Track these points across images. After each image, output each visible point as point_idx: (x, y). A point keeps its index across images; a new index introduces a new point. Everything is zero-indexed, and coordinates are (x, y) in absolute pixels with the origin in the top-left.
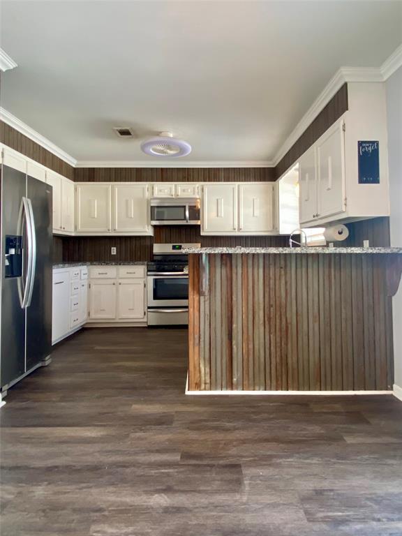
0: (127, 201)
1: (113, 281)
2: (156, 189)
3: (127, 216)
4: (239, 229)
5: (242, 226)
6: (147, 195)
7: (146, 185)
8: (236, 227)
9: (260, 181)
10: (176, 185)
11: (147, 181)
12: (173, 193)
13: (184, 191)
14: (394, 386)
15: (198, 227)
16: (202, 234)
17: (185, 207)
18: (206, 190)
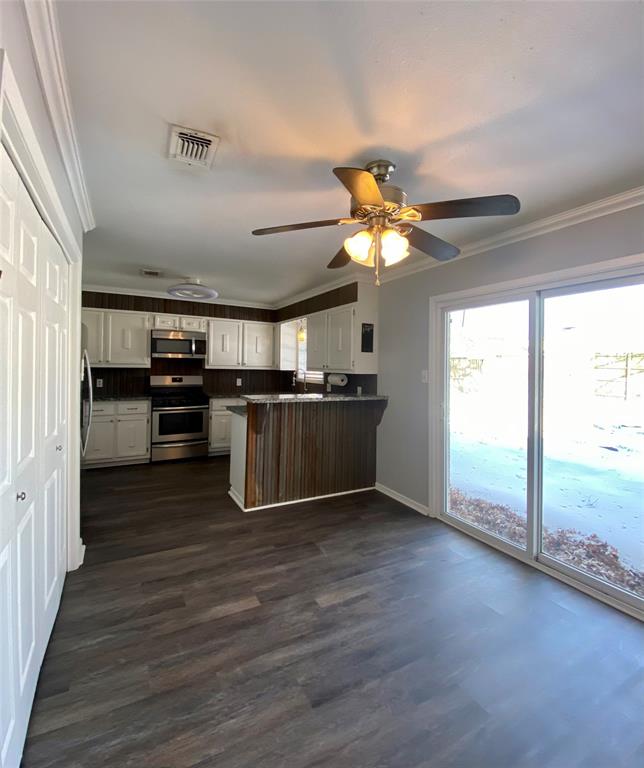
0: (123, 332)
1: (111, 418)
2: (158, 319)
3: (123, 347)
4: (243, 364)
5: (245, 362)
6: (148, 326)
7: (147, 315)
8: (240, 361)
9: (263, 320)
10: (180, 318)
11: (147, 311)
12: (177, 325)
13: (189, 324)
14: (376, 483)
15: (201, 362)
16: (207, 367)
17: (190, 341)
18: (212, 324)
